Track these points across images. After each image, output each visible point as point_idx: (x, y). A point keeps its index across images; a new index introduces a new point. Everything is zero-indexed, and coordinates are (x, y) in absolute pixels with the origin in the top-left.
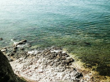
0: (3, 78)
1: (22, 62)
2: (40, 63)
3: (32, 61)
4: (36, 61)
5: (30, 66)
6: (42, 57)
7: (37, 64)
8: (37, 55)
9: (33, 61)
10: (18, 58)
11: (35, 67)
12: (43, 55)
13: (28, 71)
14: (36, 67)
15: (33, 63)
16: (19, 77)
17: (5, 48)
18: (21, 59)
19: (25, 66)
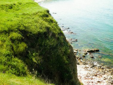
0: (67, 75)
1: (87, 69)
2: (105, 79)
3: (97, 73)
4: (101, 75)
5: (94, 77)
6: (109, 74)
7: (102, 79)
8: (104, 69)
9: (99, 74)
10: (85, 64)
11: (98, 80)
12: (111, 71)
13: (90, 80)
14: (100, 81)
15: (98, 75)
16: (80, 82)
17: (77, 50)
18: (87, 66)
19: (88, 75)
